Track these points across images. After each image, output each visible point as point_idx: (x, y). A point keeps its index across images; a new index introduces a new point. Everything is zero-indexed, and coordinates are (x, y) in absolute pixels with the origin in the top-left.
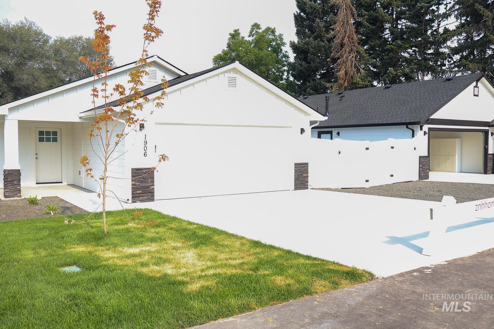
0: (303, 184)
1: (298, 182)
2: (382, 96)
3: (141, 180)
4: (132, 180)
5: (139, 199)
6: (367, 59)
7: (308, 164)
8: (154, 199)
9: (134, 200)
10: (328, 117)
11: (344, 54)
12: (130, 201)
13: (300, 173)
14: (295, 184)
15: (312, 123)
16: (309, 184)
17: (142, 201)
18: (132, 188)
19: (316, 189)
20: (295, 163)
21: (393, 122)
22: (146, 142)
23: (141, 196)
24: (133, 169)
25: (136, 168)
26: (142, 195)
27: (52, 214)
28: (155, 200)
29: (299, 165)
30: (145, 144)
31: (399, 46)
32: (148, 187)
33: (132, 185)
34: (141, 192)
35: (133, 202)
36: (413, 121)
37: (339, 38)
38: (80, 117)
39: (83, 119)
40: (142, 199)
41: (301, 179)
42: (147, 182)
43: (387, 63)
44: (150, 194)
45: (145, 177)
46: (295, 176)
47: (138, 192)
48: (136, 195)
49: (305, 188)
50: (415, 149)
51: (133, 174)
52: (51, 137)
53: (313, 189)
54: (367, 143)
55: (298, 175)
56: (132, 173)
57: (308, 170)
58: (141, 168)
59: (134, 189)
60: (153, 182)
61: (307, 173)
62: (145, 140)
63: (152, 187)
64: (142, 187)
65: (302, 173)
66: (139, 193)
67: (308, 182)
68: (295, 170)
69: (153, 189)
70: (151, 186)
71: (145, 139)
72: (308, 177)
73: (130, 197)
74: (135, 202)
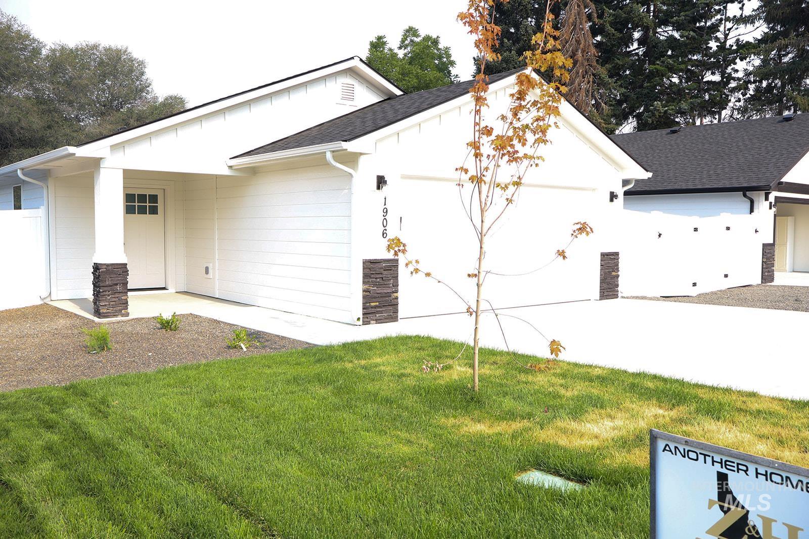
0: (611, 288)
1: (605, 286)
2: (671, 145)
3: (378, 282)
4: (364, 283)
5: (374, 318)
6: (612, 86)
7: (618, 255)
8: (397, 317)
9: (366, 320)
10: (652, 174)
11: (575, 77)
12: (361, 322)
13: (608, 270)
14: (600, 289)
15: (625, 182)
16: (620, 289)
17: (379, 321)
18: (364, 297)
19: (627, 298)
20: (601, 253)
21: (715, 186)
22: (386, 211)
23: (378, 312)
24: (366, 262)
25: (370, 260)
26: (378, 310)
27: (245, 350)
28: (399, 318)
29: (607, 255)
30: (385, 214)
31: (670, 66)
32: (388, 295)
33: (364, 291)
34: (378, 304)
35: (365, 323)
36: (754, 184)
37: (567, 51)
38: (229, 166)
39: (234, 169)
40: (379, 318)
41: (609, 280)
42: (387, 286)
43: (645, 94)
44: (391, 308)
45: (385, 277)
46: (601, 275)
47: (373, 304)
48: (370, 310)
49: (614, 296)
50: (756, 231)
51: (365, 270)
52: (148, 204)
53: (624, 297)
54: (695, 221)
55: (605, 273)
56: (364, 268)
57: (618, 265)
58: (378, 260)
59: (368, 297)
60: (396, 285)
61: (618, 270)
62: (385, 207)
63: (395, 294)
64: (379, 295)
65: (611, 270)
66: (376, 307)
67: (617, 286)
68: (601, 265)
69: (397, 298)
70: (393, 292)
71: (385, 205)
72: (618, 276)
73: (359, 313)
74: (368, 323)
